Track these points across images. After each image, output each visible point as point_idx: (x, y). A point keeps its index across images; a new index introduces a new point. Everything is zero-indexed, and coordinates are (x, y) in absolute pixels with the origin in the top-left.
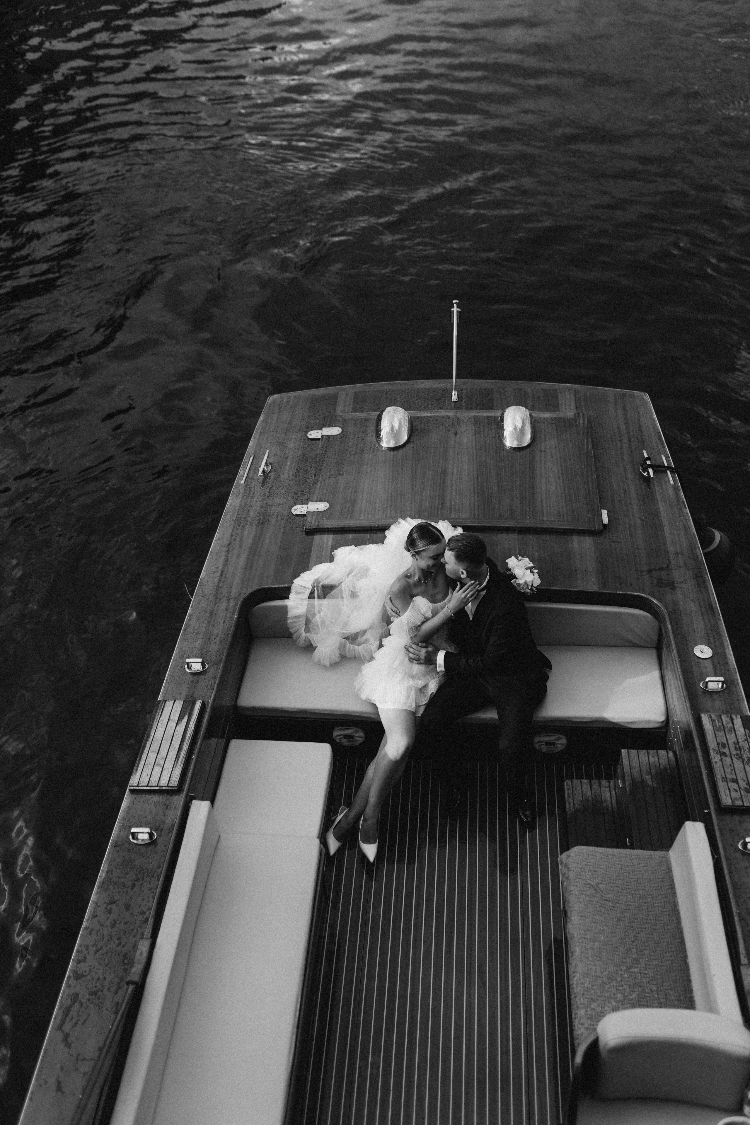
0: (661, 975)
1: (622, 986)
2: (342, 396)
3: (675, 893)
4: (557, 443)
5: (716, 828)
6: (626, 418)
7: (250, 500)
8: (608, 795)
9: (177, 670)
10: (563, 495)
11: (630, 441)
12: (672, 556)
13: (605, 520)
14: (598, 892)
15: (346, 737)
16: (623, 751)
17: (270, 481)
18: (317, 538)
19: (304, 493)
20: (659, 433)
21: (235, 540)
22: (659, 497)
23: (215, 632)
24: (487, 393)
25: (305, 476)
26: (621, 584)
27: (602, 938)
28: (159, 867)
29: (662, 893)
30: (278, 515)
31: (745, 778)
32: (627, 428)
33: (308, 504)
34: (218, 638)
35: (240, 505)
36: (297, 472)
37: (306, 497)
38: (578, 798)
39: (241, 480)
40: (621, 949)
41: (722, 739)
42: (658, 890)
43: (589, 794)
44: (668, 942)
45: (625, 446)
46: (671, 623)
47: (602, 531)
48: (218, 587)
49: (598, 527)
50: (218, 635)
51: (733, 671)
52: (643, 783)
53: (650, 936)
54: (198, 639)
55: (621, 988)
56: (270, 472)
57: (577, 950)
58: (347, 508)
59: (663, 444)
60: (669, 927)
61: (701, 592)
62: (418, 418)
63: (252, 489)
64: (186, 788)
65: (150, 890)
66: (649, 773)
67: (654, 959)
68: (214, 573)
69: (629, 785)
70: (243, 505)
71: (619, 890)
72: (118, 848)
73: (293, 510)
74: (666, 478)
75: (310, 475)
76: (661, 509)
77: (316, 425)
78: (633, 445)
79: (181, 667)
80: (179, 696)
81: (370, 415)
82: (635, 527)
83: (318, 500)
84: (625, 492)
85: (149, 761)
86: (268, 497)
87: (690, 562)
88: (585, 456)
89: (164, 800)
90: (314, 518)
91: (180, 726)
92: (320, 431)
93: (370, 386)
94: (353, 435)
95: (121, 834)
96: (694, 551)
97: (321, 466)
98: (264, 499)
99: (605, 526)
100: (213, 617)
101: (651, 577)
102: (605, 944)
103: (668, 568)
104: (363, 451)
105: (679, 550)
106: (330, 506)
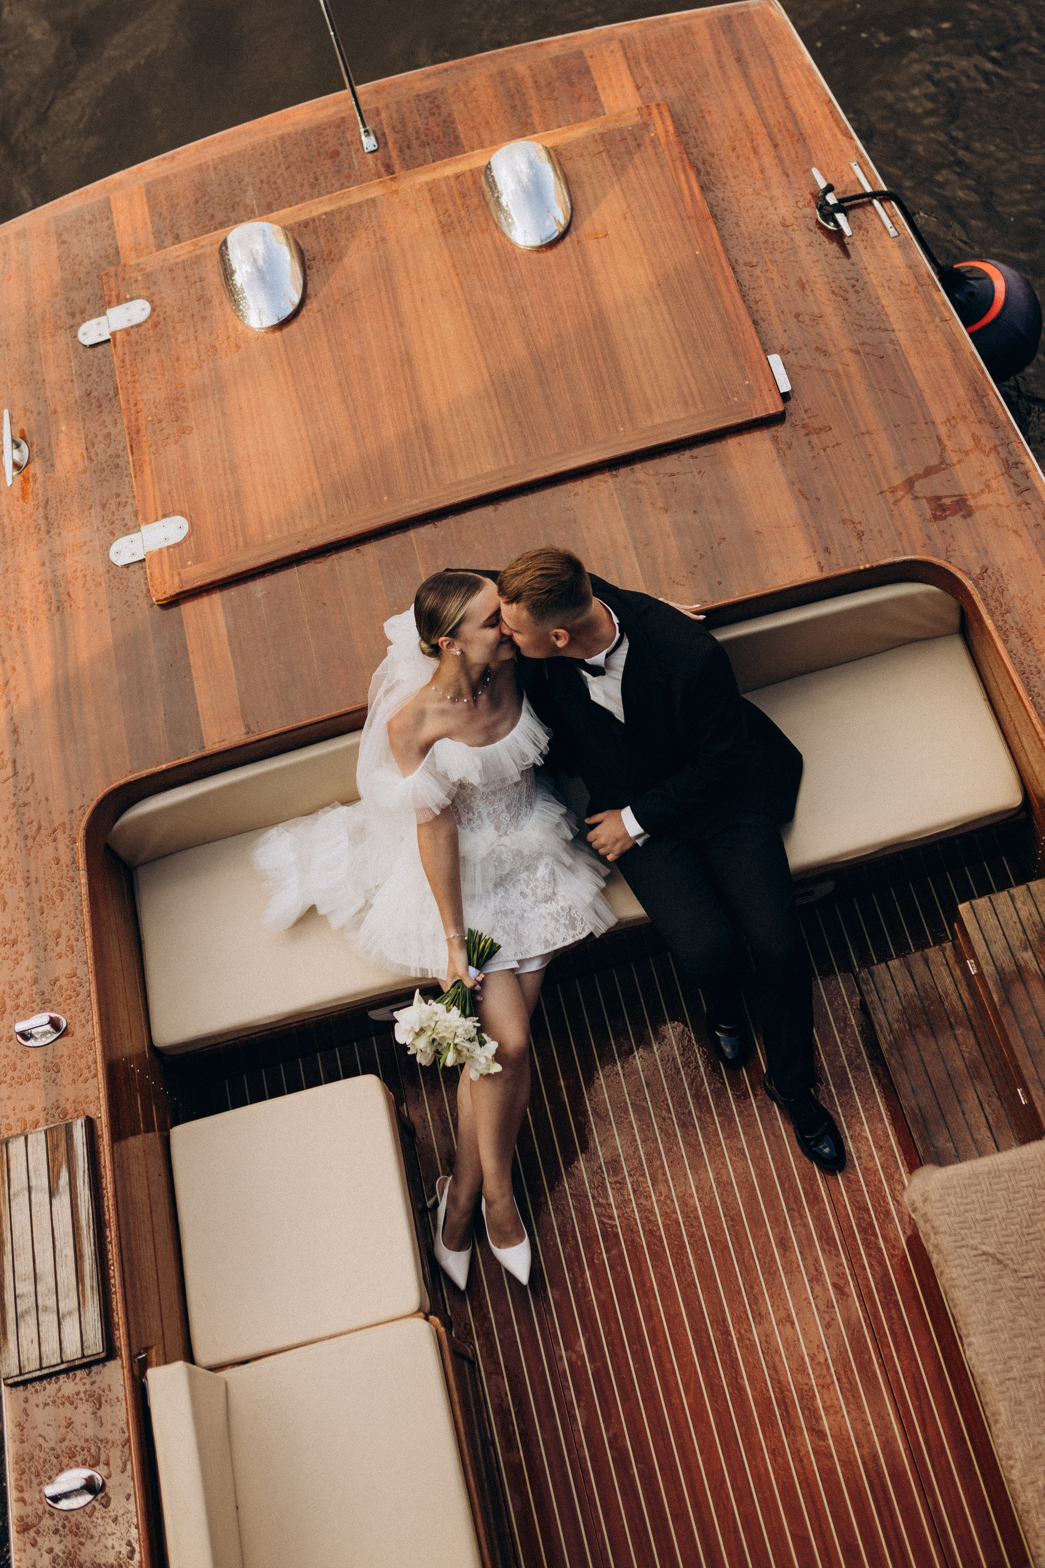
2: (119, 205)
4: (623, 203)
6: (750, 86)
10: (677, 342)
11: (775, 146)
12: (943, 430)
13: (785, 385)
14: (1005, 1266)
16: (963, 908)
17: (37, 488)
18: (188, 609)
19: (122, 499)
20: (829, 102)
22: (874, 279)
23: (53, 925)
28: (132, 1554)
30: (85, 576)
32: (761, 112)
33: (140, 531)
34: (65, 942)
36: (90, 445)
37: (129, 512)
38: (894, 1006)
45: (768, 160)
47: (783, 412)
48: (19, 808)
49: (774, 406)
50: (61, 935)
52: (1021, 972)
56: (28, 463)
58: (229, 518)
59: (845, 134)
62: (306, 224)
64: (122, 1346)
72: (32, 1533)
73: (113, 557)
74: (877, 221)
75: (120, 447)
76: (889, 310)
77: (89, 301)
78: (784, 155)
79: (11, 1039)
80: (30, 1117)
81: (202, 247)
82: (848, 376)
83: (160, 513)
84: (803, 288)
85: (23, 1305)
86: (48, 532)
87: (985, 432)
88: (693, 221)
89: (88, 1387)
90: (166, 567)
91: (58, 1198)
92: (102, 319)
93: (173, 158)
94: (180, 311)
95: (26, 1496)
96: (985, 400)
97: (137, 419)
98: (40, 541)
99: (785, 397)
100: (35, 888)
101: (916, 498)
103: (943, 465)
104: (214, 351)
105: (953, 408)
106: (190, 524)
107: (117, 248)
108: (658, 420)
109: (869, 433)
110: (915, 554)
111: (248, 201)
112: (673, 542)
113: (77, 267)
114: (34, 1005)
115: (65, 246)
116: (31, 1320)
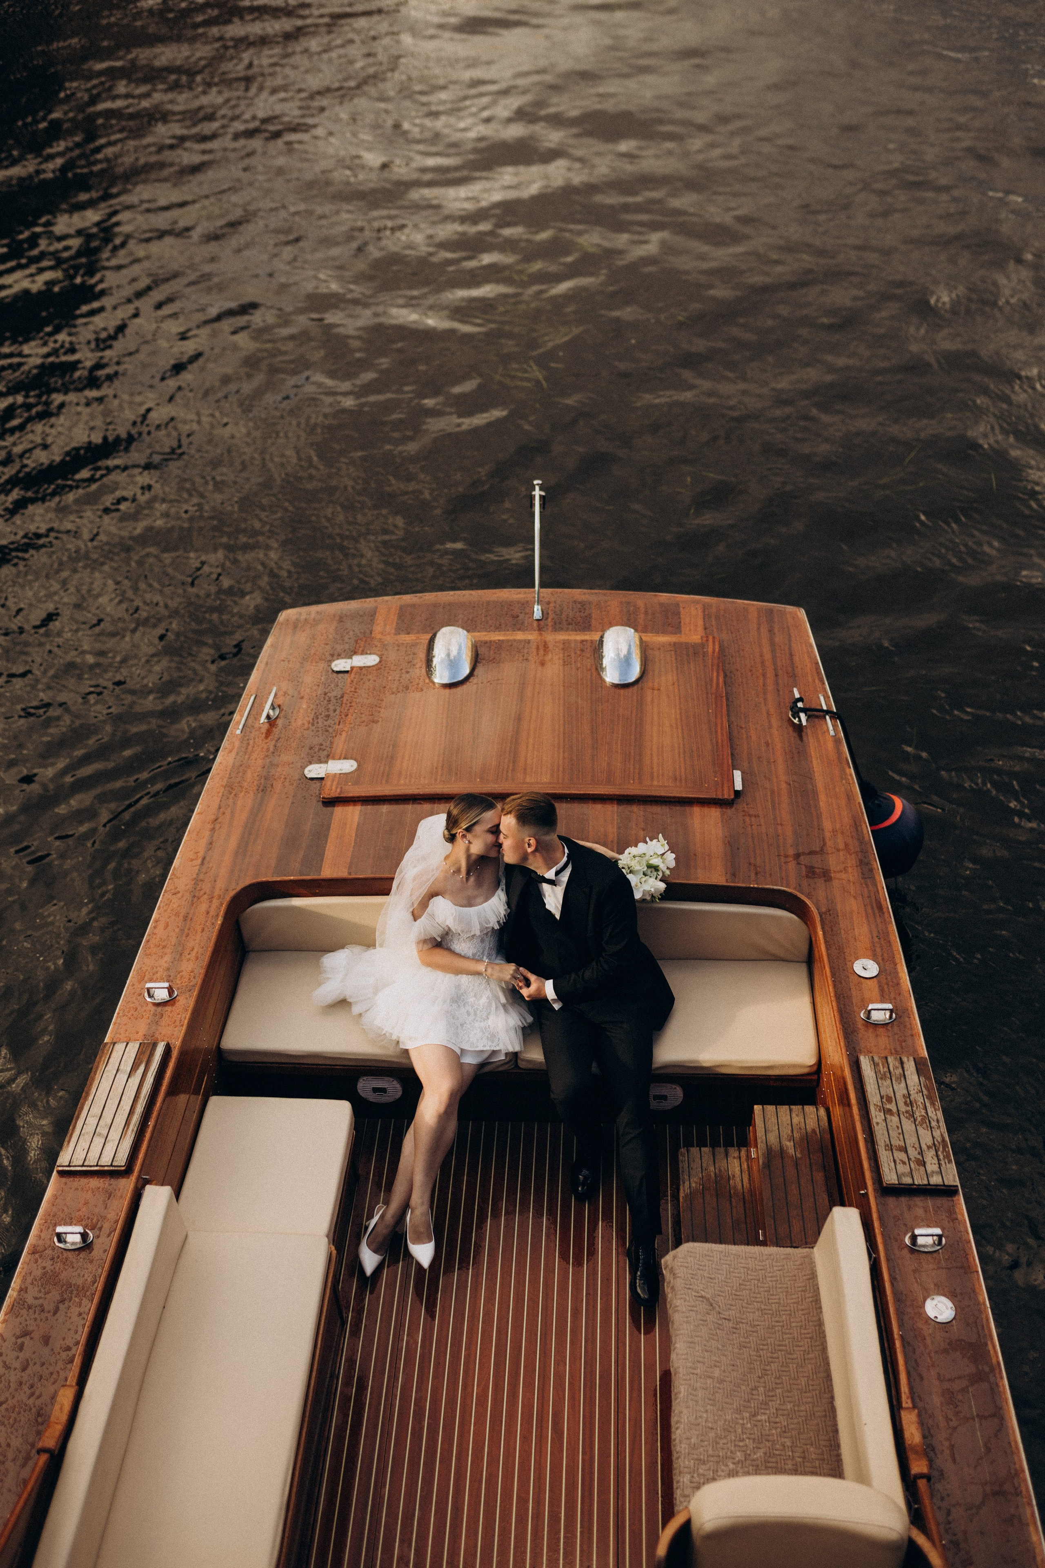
0: (798, 1423)
1: (743, 1440)
2: (382, 611)
3: (820, 1308)
4: (675, 678)
5: (875, 1216)
6: (772, 644)
7: (247, 756)
8: (737, 1169)
9: (134, 1000)
11: (776, 675)
12: (828, 835)
13: (738, 786)
14: (714, 1308)
15: (375, 1090)
16: (757, 1108)
17: (276, 731)
18: (339, 811)
19: (323, 748)
20: (817, 662)
21: (224, 813)
22: (813, 751)
23: (191, 944)
24: (583, 607)
25: (327, 723)
26: (756, 874)
27: (717, 1373)
28: (94, 1283)
29: (803, 1307)
30: (286, 778)
31: (917, 1146)
32: (774, 658)
33: (327, 763)
34: (194, 954)
35: (234, 763)
36: (316, 718)
37: (325, 753)
38: (697, 1174)
39: (236, 729)
40: (743, 1387)
41: (887, 1090)
42: (798, 1303)
43: (711, 1168)
44: (808, 1377)
45: (769, 681)
46: (823, 928)
47: (733, 800)
48: (197, 881)
49: (728, 795)
50: (193, 949)
51: (906, 994)
52: (782, 1152)
53: (784, 1369)
54: (166, 954)
55: (741, 1444)
56: (276, 718)
57: (683, 1391)
58: (382, 768)
59: (822, 682)
60: (811, 1356)
61: (867, 886)
62: (486, 642)
63: (251, 742)
64: (137, 1168)
65: (80, 1314)
66: (792, 1138)
67: (790, 1402)
68: (192, 860)
69: (764, 1155)
70: (237, 763)
71: (744, 1304)
72: (37, 1256)
73: (306, 772)
74: (824, 724)
76: (816, 769)
77: (344, 651)
78: (780, 681)
79: (140, 992)
80: (134, 1036)
81: (421, 639)
82: (779, 794)
83: (342, 757)
84: (768, 745)
85: (87, 1129)
86: (273, 753)
88: (714, 697)
89: (106, 1187)
90: (335, 783)
91: (133, 1078)
92: (349, 661)
93: (422, 597)
94: (395, 665)
95: (43, 1235)
97: (349, 711)
98: (267, 756)
99: (737, 793)
100: (188, 922)
101: (799, 864)
102: (722, 1381)
103: (822, 851)
104: (407, 688)
105: (838, 826)
106: (359, 766)
107: (372, 630)
108: (655, 783)
109: (782, 824)
110: (786, 888)
113: (344, 635)
115: (342, 623)
116: (88, 1138)
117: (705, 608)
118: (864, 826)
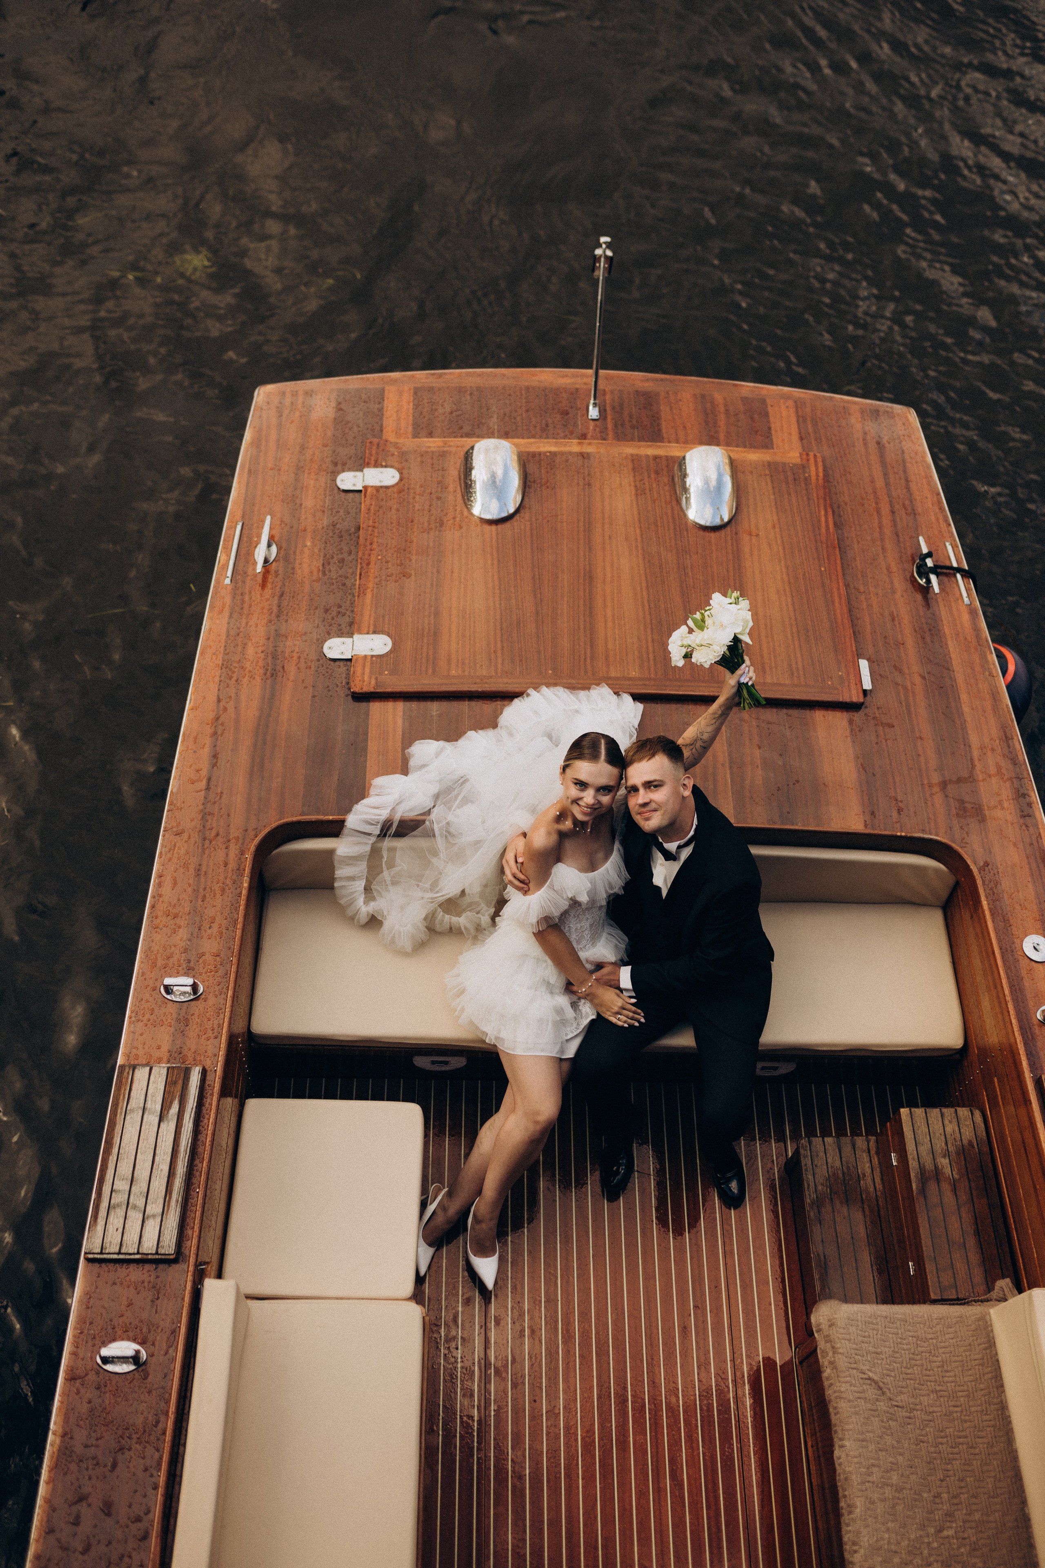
0: (989, 1538)
2: (392, 396)
3: (1002, 1386)
4: (775, 518)
6: (883, 463)
7: (244, 621)
8: (868, 1166)
9: (148, 997)
10: (795, 629)
11: (893, 512)
12: (976, 754)
13: (867, 685)
14: (884, 1393)
15: (433, 1063)
16: (904, 1112)
17: (276, 581)
18: (376, 708)
19: (342, 610)
20: (939, 494)
21: (225, 709)
22: (947, 630)
23: (210, 912)
24: (648, 400)
27: (895, 1478)
28: (158, 1423)
29: (982, 1386)
30: (299, 658)
32: (887, 484)
33: (353, 637)
34: (216, 928)
35: (228, 631)
36: (326, 563)
37: (348, 620)
38: (822, 1172)
40: (925, 1495)
42: (976, 1381)
43: (838, 1163)
44: (995, 1477)
45: (886, 521)
46: (985, 893)
47: (861, 703)
48: (205, 815)
49: (856, 698)
50: (215, 920)
52: (937, 1173)
53: (967, 1468)
54: (180, 927)
57: (858, 1504)
58: (425, 650)
59: (946, 520)
60: (996, 1449)
61: (1027, 826)
62: (535, 455)
63: (247, 598)
64: (190, 1255)
66: (947, 1154)
67: (977, 1510)
68: (194, 780)
69: (916, 1176)
70: (232, 633)
71: (916, 1385)
72: (77, 1382)
73: (326, 650)
74: (956, 589)
75: (350, 571)
76: (953, 656)
77: (350, 458)
78: (899, 521)
79: (154, 989)
80: (157, 1054)
81: (450, 446)
82: (913, 692)
83: (371, 630)
84: (893, 620)
85: (117, 1199)
86: (278, 616)
87: (1005, 764)
88: (824, 546)
89: (152, 1279)
90: (367, 670)
91: (166, 1122)
92: (359, 474)
93: (441, 376)
94: (421, 486)
95: (81, 1349)
96: (1010, 742)
97: (370, 555)
98: (270, 621)
99: (865, 693)
100: (203, 879)
101: (946, 796)
102: (900, 1490)
103: (971, 779)
104: (442, 524)
105: (986, 740)
106: (394, 644)
107: (382, 426)
108: (769, 679)
109: (921, 738)
110: (937, 835)
111: (491, 425)
112: (760, 772)
113: (347, 431)
114: (180, 968)
115: (341, 412)
116: (121, 1212)
117: (799, 405)
118: (1015, 740)
